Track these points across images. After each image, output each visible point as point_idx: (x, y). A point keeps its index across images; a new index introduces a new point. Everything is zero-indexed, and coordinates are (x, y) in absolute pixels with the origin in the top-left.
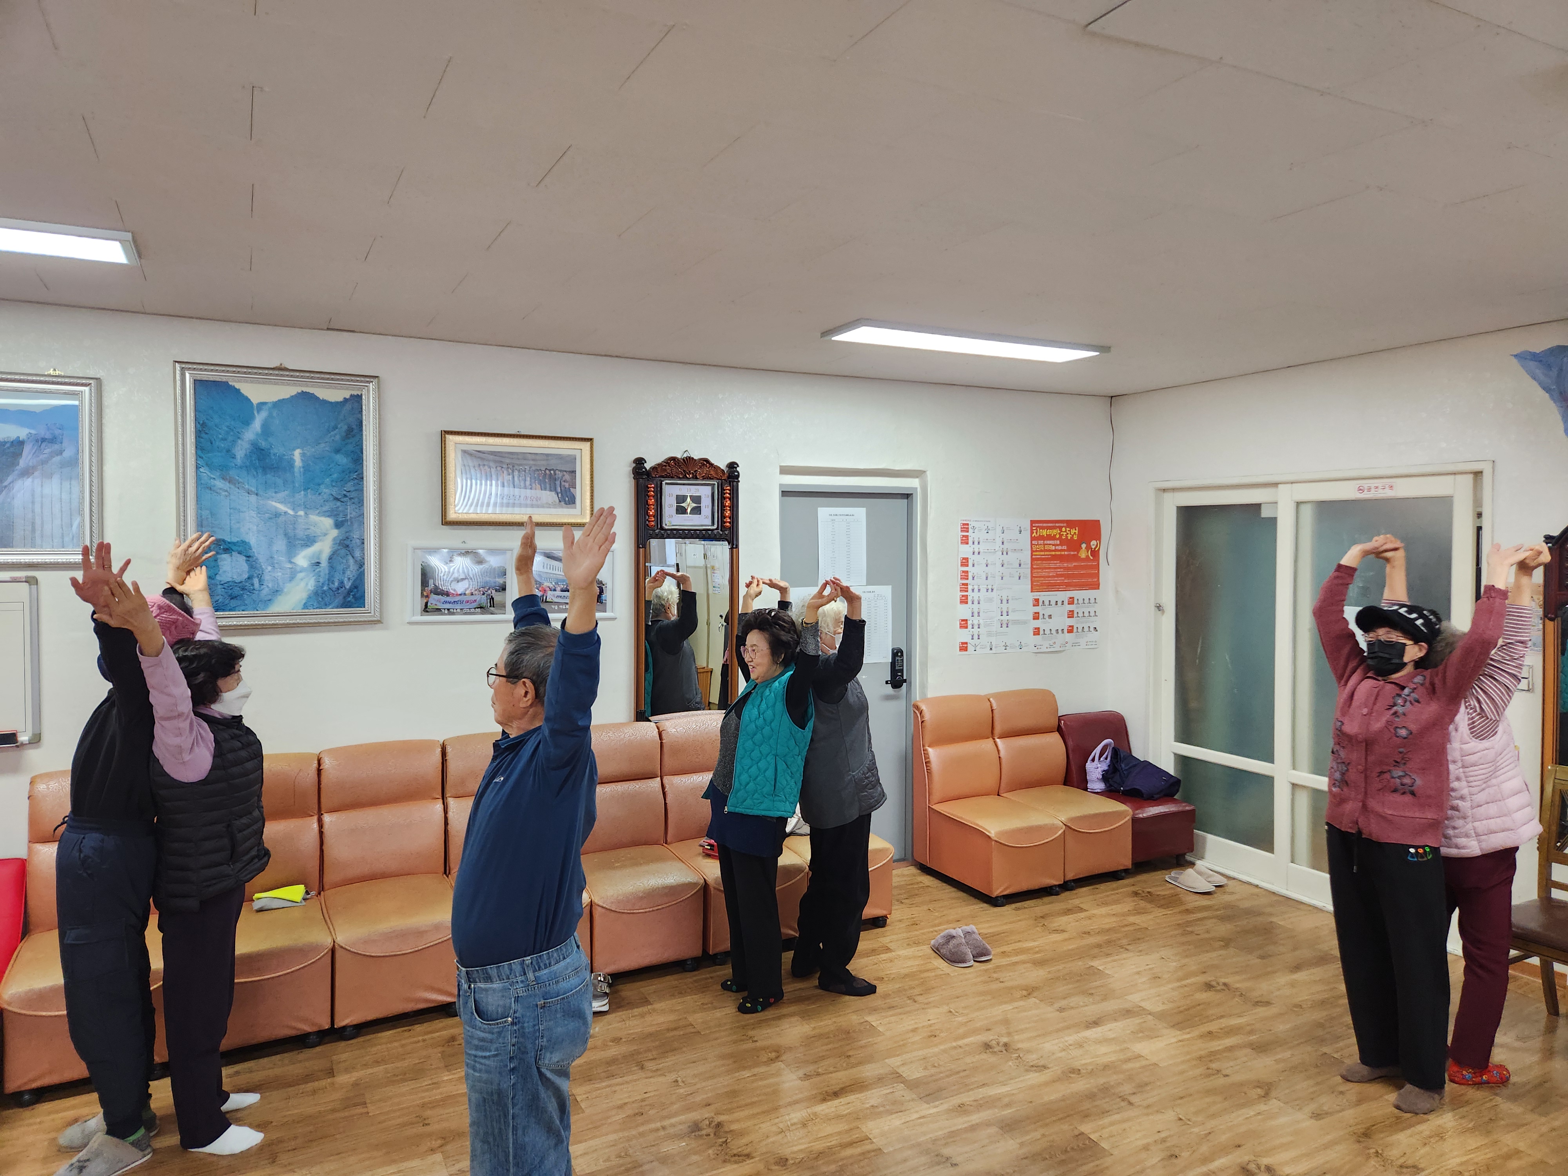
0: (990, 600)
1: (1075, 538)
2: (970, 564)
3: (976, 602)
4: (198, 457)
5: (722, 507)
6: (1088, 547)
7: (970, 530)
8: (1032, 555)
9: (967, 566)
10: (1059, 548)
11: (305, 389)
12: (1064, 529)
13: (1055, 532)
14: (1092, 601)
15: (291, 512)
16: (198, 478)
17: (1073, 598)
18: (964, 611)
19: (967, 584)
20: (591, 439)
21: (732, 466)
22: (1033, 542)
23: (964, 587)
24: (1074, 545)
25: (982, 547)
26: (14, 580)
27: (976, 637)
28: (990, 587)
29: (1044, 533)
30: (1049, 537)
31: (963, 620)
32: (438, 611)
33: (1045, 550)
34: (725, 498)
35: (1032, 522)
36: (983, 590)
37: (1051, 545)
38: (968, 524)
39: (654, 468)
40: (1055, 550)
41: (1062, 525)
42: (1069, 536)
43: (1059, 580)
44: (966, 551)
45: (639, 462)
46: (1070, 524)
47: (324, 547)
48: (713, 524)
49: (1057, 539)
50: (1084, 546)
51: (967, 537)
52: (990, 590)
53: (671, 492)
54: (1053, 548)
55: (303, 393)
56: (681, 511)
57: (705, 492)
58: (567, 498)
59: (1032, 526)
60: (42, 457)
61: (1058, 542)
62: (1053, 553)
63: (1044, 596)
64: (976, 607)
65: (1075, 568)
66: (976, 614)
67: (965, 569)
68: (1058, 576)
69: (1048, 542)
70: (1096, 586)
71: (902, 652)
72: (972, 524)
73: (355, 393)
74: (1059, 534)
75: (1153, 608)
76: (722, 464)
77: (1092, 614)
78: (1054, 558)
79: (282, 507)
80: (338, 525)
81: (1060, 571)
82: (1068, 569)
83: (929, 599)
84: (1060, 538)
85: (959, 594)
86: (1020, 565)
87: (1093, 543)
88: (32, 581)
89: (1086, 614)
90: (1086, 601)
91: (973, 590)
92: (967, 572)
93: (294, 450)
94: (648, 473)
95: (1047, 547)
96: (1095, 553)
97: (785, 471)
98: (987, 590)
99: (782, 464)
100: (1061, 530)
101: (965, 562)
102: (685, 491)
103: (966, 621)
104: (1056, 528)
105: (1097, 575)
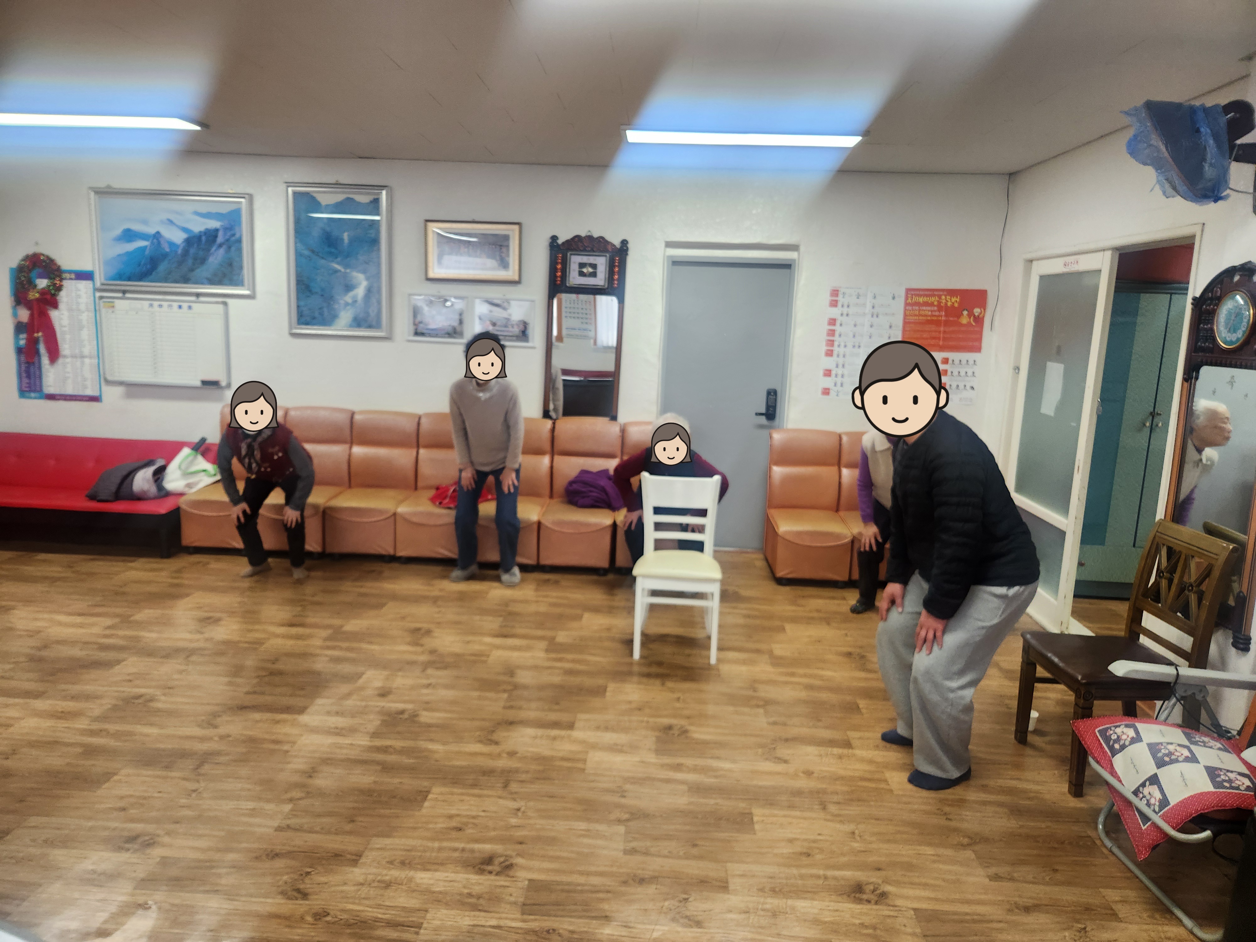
1: (956, 305)
2: (838, 323)
3: (841, 356)
4: (296, 237)
5: (613, 272)
6: (971, 314)
7: (840, 296)
8: (905, 318)
9: (834, 325)
10: (937, 313)
11: (351, 196)
12: (943, 297)
13: (933, 299)
14: (971, 362)
15: (343, 270)
16: (296, 250)
17: (948, 359)
18: (829, 363)
19: (833, 341)
20: (518, 224)
21: (624, 243)
22: (907, 308)
23: (831, 343)
24: (955, 312)
25: (851, 311)
26: (217, 303)
27: (839, 384)
28: (857, 344)
29: (921, 300)
30: (926, 304)
31: (827, 370)
32: (422, 334)
33: (920, 315)
34: (616, 266)
35: (908, 291)
36: (850, 345)
37: (927, 310)
38: (838, 290)
39: (563, 243)
40: (932, 316)
41: (941, 293)
42: (949, 304)
44: (835, 312)
45: (554, 238)
46: (952, 292)
47: (360, 292)
48: (606, 283)
49: (935, 306)
50: (965, 313)
51: (836, 301)
52: (857, 347)
53: (575, 260)
54: (930, 313)
55: (348, 199)
56: (582, 274)
57: (600, 261)
58: (504, 265)
59: (907, 294)
60: (227, 237)
61: (936, 308)
62: (929, 318)
64: (841, 361)
65: (954, 332)
66: (840, 366)
67: (832, 328)
68: (932, 338)
69: (924, 308)
70: (978, 349)
71: (775, 391)
72: (842, 291)
73: (376, 197)
74: (938, 301)
76: (617, 242)
77: (970, 373)
78: (930, 322)
79: (338, 267)
80: (367, 279)
81: (934, 334)
82: (946, 332)
84: (938, 305)
85: (824, 348)
86: (891, 327)
87: (977, 311)
88: (225, 304)
89: (963, 374)
90: (964, 362)
91: (839, 346)
92: (834, 331)
93: (344, 232)
94: (559, 246)
95: (922, 313)
96: (979, 321)
97: (669, 245)
98: (854, 346)
99: (668, 240)
100: (940, 298)
101: (833, 322)
102: (585, 259)
103: (830, 371)
104: (934, 295)
105: (980, 340)
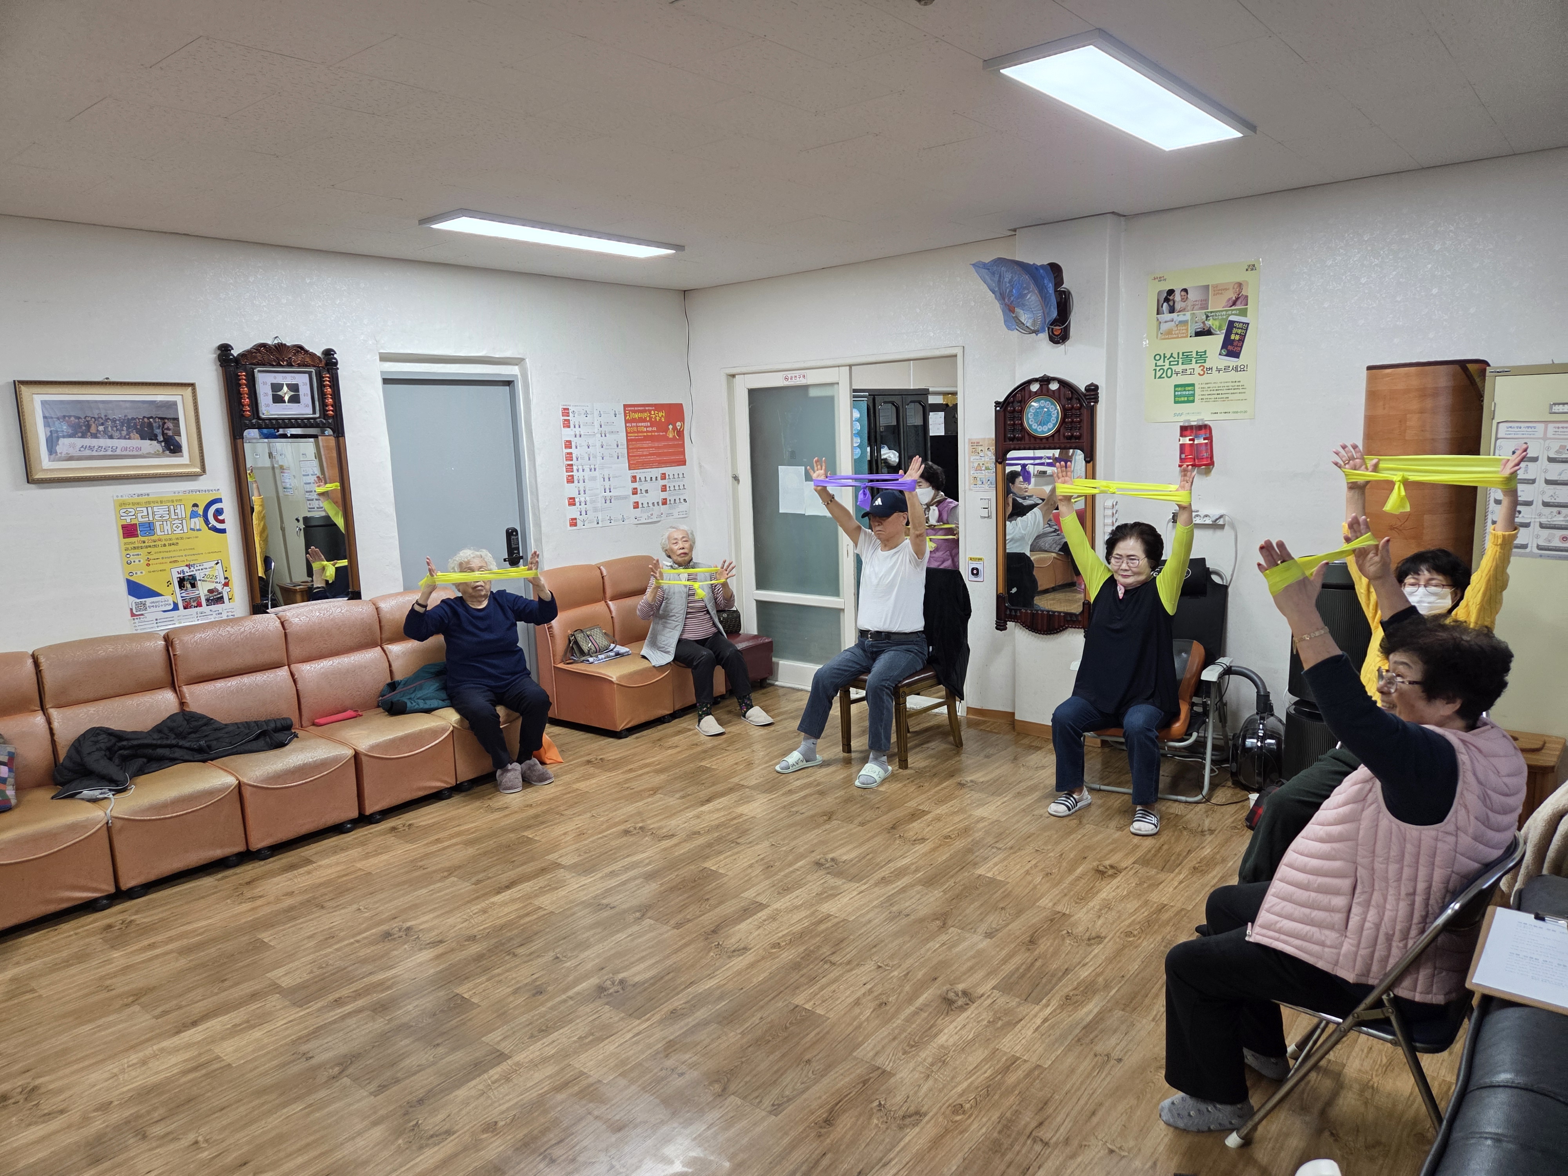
0: (593, 479)
1: (663, 419)
2: (573, 446)
3: (581, 481)
5: (322, 396)
6: (675, 428)
7: (571, 414)
8: (627, 436)
9: (571, 448)
10: (650, 429)
12: (652, 412)
13: (646, 415)
14: (681, 476)
17: (665, 474)
18: (571, 490)
19: (572, 465)
21: (329, 353)
22: (627, 425)
23: (570, 468)
24: (662, 427)
25: (583, 431)
27: (583, 513)
28: (593, 467)
29: (636, 416)
30: (642, 420)
31: (571, 498)
33: (638, 432)
34: (325, 386)
35: (625, 406)
36: (587, 468)
37: (643, 427)
38: (568, 409)
39: (243, 355)
40: (647, 432)
41: (651, 408)
42: (658, 418)
43: (652, 458)
44: (568, 434)
45: (224, 350)
46: (658, 407)
48: (314, 413)
49: (647, 422)
50: (671, 427)
51: (568, 421)
52: (593, 469)
53: (265, 379)
54: (645, 429)
56: (278, 399)
57: (302, 380)
59: (625, 410)
61: (648, 424)
62: (646, 434)
63: (640, 473)
64: (581, 485)
65: (665, 447)
66: (582, 492)
67: (569, 451)
68: (651, 454)
69: (640, 424)
70: (683, 463)
71: (516, 531)
72: (571, 409)
74: (649, 416)
75: (731, 478)
76: (318, 351)
77: (682, 487)
78: (646, 438)
81: (652, 451)
82: (658, 448)
83: (539, 480)
84: (650, 421)
85: (565, 474)
86: (617, 446)
87: (678, 424)
89: (677, 488)
90: (676, 476)
91: (578, 470)
92: (571, 454)
94: (237, 360)
95: (640, 429)
96: (680, 433)
97: (385, 358)
98: (591, 470)
99: (382, 351)
100: (650, 413)
101: (568, 444)
102: (279, 378)
103: (574, 499)
104: (645, 411)
105: (683, 453)
